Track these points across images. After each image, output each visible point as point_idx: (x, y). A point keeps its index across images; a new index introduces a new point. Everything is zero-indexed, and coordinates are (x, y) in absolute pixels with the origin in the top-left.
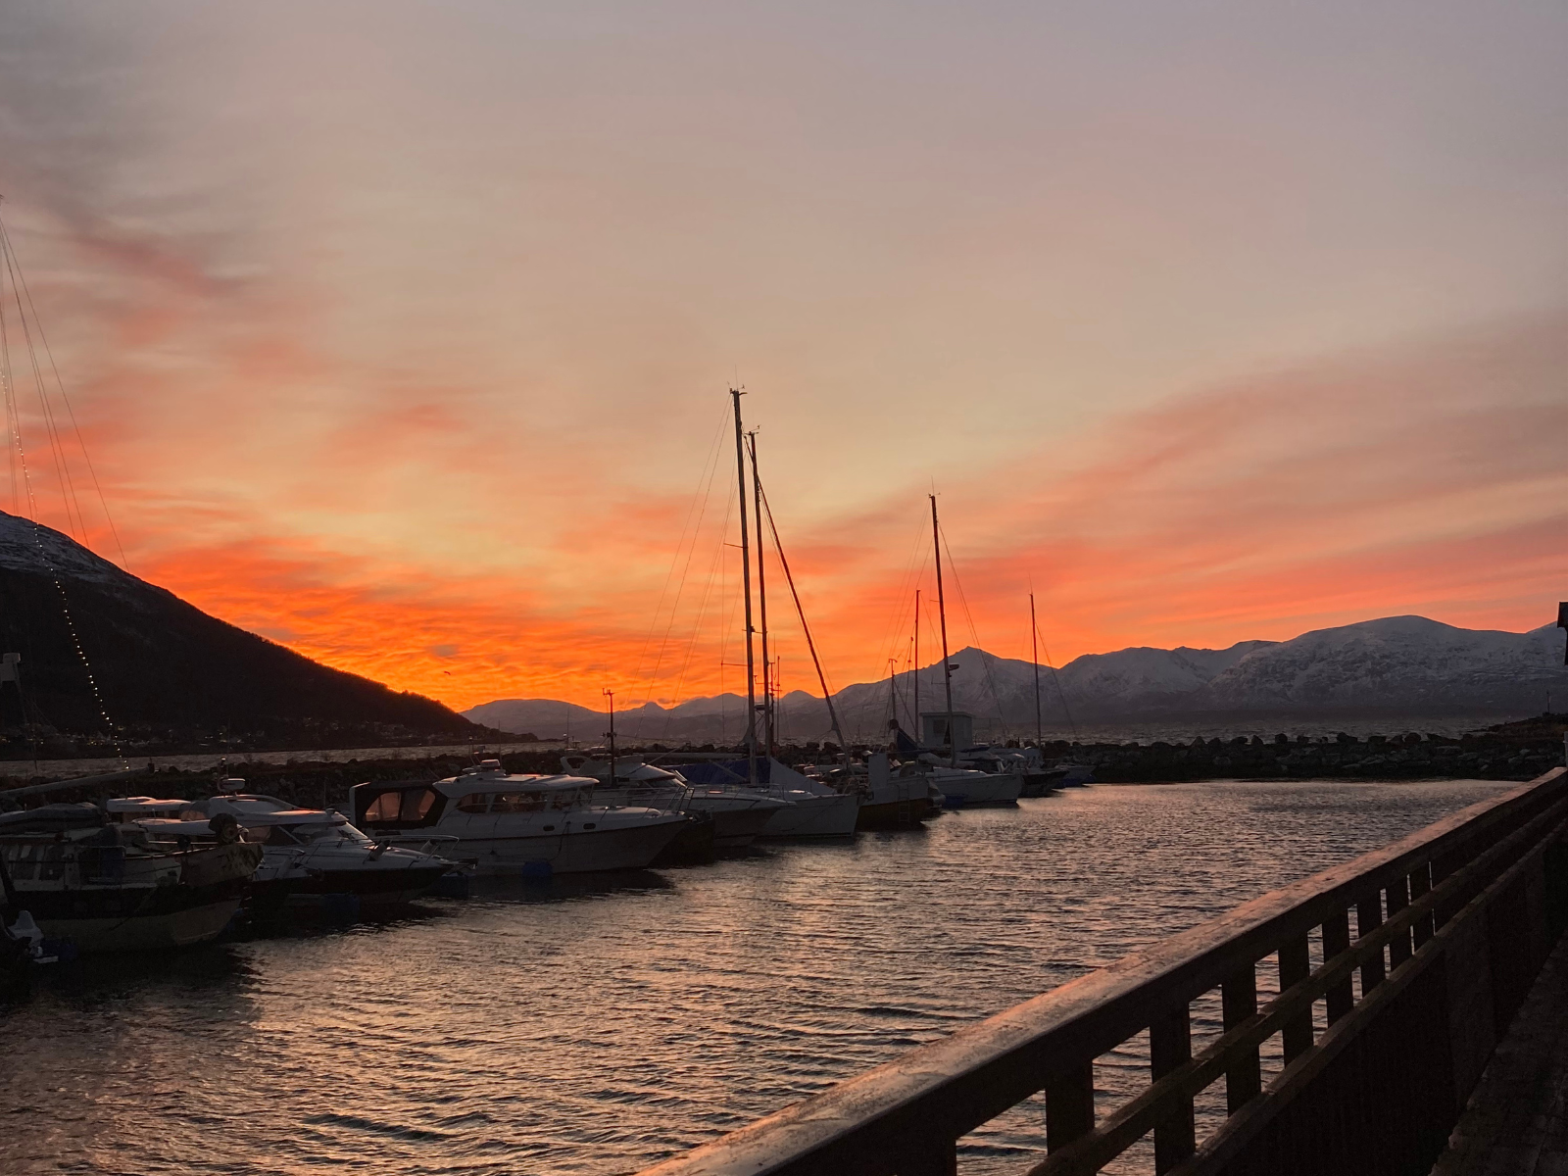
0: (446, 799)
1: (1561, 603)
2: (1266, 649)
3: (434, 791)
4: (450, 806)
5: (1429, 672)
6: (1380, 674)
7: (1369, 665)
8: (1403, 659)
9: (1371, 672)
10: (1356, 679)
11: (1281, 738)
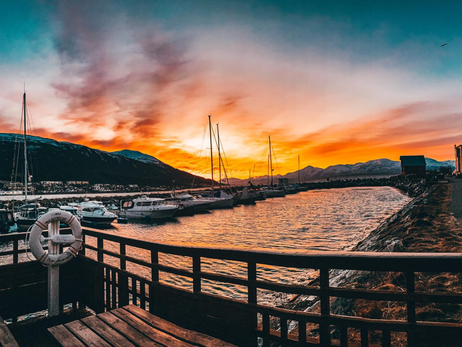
0: (134, 203)
1: (400, 156)
2: (361, 164)
3: (133, 202)
4: (135, 204)
5: (388, 168)
6: (380, 168)
7: (378, 166)
8: (384, 165)
9: (379, 168)
10: (376, 169)
11: (347, 180)
